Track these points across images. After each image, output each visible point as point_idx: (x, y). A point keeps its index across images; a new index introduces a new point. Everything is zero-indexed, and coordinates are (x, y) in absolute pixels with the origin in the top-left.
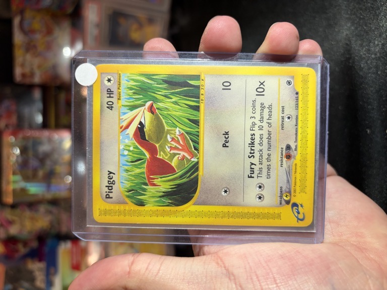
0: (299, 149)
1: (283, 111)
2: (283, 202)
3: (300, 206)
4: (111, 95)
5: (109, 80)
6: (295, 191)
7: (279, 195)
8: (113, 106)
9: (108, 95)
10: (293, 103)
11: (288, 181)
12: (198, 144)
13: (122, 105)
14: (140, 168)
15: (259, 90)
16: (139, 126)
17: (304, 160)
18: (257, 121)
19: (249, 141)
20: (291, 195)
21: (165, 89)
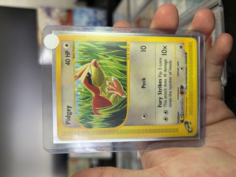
0: (188, 88)
1: (178, 64)
2: (180, 121)
3: (189, 123)
4: (69, 55)
5: (67, 45)
6: (186, 114)
7: (177, 117)
8: (69, 62)
9: (66, 55)
10: (184, 60)
11: (182, 108)
12: (126, 87)
13: (76, 62)
14: (88, 103)
15: (164, 51)
16: (88, 75)
17: (191, 95)
18: (163, 71)
19: (158, 84)
20: (184, 117)
21: (104, 51)
